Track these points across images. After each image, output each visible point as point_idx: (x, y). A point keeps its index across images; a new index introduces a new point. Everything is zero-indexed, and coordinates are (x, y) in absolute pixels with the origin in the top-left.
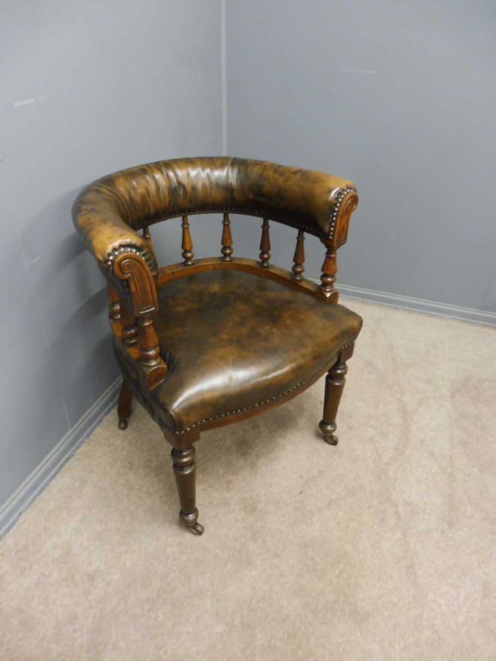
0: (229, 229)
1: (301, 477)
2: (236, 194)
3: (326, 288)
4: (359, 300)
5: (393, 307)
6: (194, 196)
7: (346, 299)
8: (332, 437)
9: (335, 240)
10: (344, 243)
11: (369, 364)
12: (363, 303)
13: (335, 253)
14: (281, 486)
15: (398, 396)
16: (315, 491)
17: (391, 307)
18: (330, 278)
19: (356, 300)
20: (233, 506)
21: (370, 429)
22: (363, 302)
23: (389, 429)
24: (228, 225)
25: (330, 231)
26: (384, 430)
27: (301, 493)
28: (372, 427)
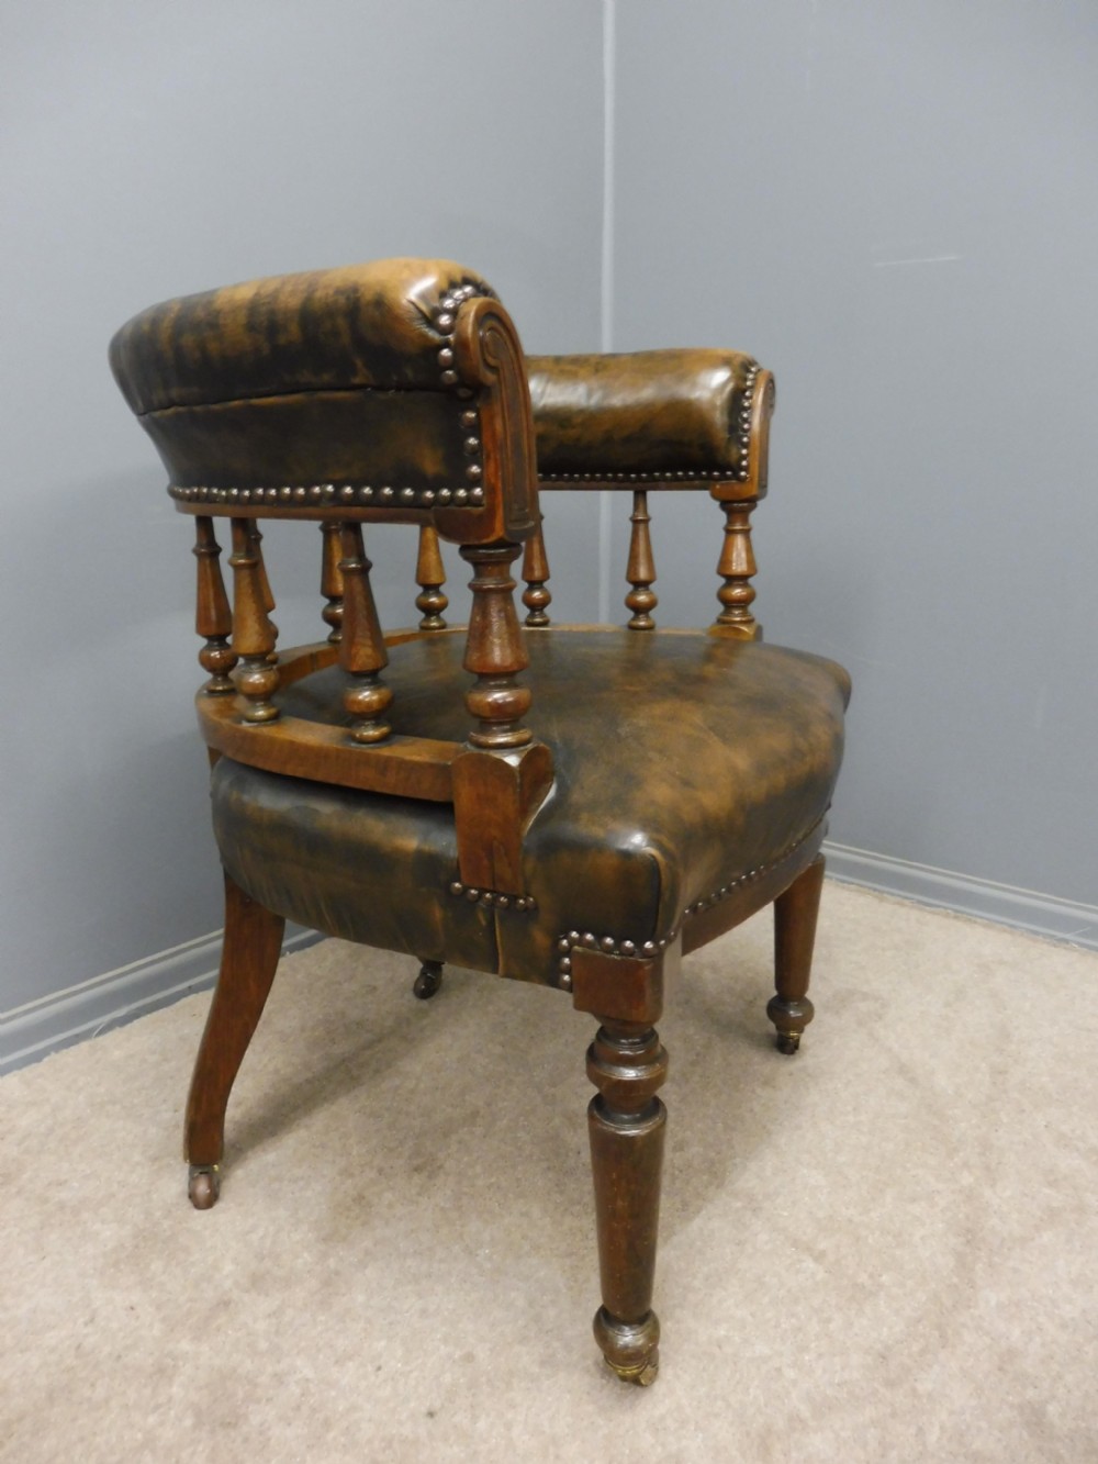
1: (469, 1358)
4: (946, 908)
5: (1052, 936)
7: (907, 902)
11: (903, 1070)
12: (956, 917)
14: (379, 1368)
15: (967, 1179)
16: (482, 1425)
17: (1045, 935)
19: (939, 906)
20: (175, 1389)
21: (810, 1264)
22: (957, 915)
23: (884, 1278)
26: (863, 1278)
27: (431, 1414)
28: (819, 1257)
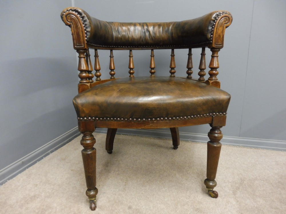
0: (174, 58)
2: (174, 35)
3: (213, 78)
6: (154, 37)
8: (213, 192)
9: (213, 43)
10: (222, 47)
13: (217, 54)
18: (215, 70)
24: (174, 56)
25: (211, 37)
